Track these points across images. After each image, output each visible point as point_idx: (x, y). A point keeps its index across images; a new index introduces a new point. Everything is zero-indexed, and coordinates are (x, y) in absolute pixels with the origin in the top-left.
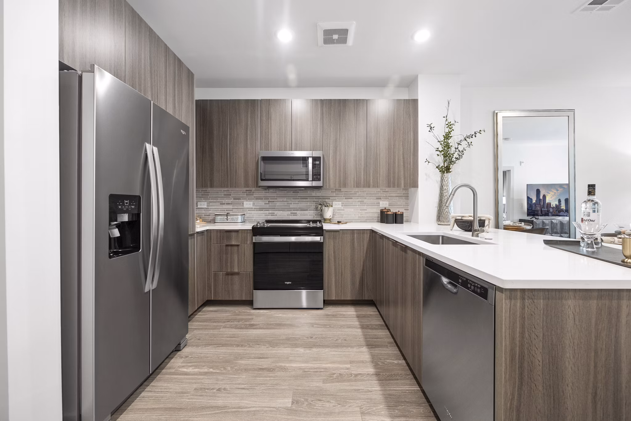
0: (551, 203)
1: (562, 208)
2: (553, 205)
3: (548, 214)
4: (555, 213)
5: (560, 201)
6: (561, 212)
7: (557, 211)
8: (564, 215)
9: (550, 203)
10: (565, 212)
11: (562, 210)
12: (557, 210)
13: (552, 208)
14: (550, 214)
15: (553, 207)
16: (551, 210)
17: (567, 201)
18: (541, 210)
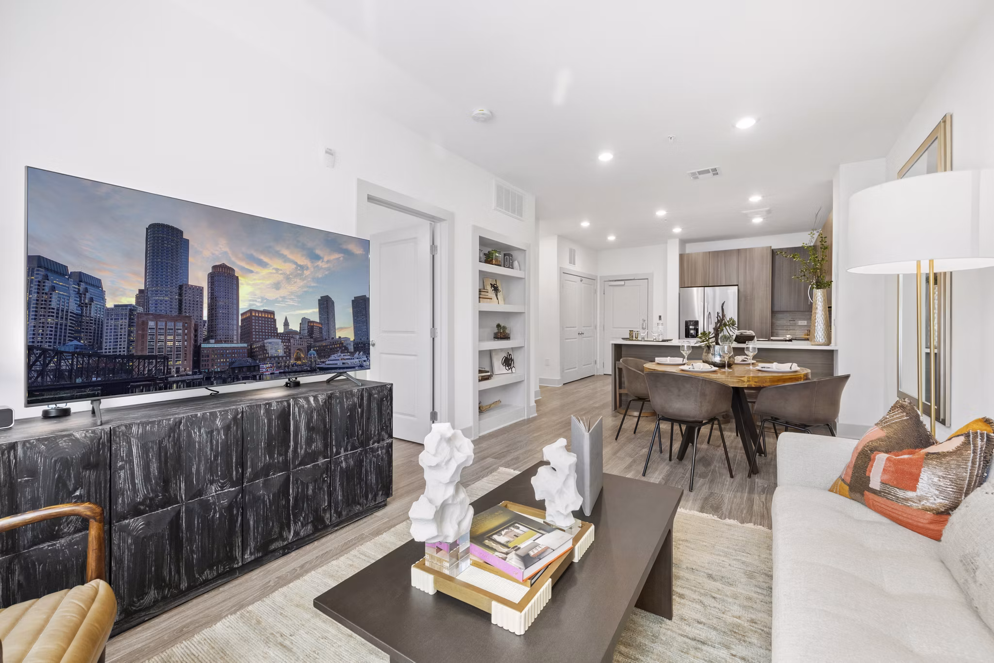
0: (273, 313)
1: (339, 334)
2: (286, 324)
3: (256, 368)
4: (298, 358)
5: (326, 305)
6: (333, 351)
7: (312, 351)
8: (349, 362)
9: (265, 312)
10: (352, 354)
11: (341, 346)
12: (309, 348)
13: (278, 335)
14: (265, 367)
15: (288, 335)
16: (276, 348)
17: (361, 306)
18: (197, 350)
